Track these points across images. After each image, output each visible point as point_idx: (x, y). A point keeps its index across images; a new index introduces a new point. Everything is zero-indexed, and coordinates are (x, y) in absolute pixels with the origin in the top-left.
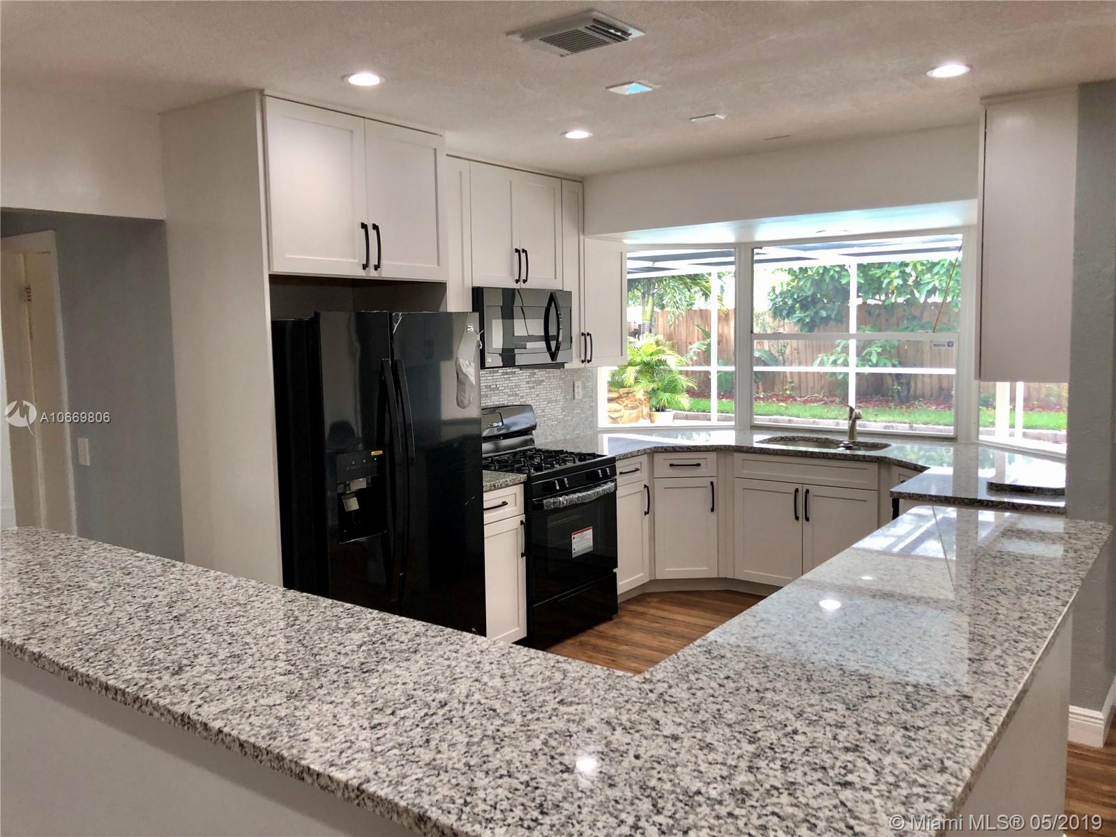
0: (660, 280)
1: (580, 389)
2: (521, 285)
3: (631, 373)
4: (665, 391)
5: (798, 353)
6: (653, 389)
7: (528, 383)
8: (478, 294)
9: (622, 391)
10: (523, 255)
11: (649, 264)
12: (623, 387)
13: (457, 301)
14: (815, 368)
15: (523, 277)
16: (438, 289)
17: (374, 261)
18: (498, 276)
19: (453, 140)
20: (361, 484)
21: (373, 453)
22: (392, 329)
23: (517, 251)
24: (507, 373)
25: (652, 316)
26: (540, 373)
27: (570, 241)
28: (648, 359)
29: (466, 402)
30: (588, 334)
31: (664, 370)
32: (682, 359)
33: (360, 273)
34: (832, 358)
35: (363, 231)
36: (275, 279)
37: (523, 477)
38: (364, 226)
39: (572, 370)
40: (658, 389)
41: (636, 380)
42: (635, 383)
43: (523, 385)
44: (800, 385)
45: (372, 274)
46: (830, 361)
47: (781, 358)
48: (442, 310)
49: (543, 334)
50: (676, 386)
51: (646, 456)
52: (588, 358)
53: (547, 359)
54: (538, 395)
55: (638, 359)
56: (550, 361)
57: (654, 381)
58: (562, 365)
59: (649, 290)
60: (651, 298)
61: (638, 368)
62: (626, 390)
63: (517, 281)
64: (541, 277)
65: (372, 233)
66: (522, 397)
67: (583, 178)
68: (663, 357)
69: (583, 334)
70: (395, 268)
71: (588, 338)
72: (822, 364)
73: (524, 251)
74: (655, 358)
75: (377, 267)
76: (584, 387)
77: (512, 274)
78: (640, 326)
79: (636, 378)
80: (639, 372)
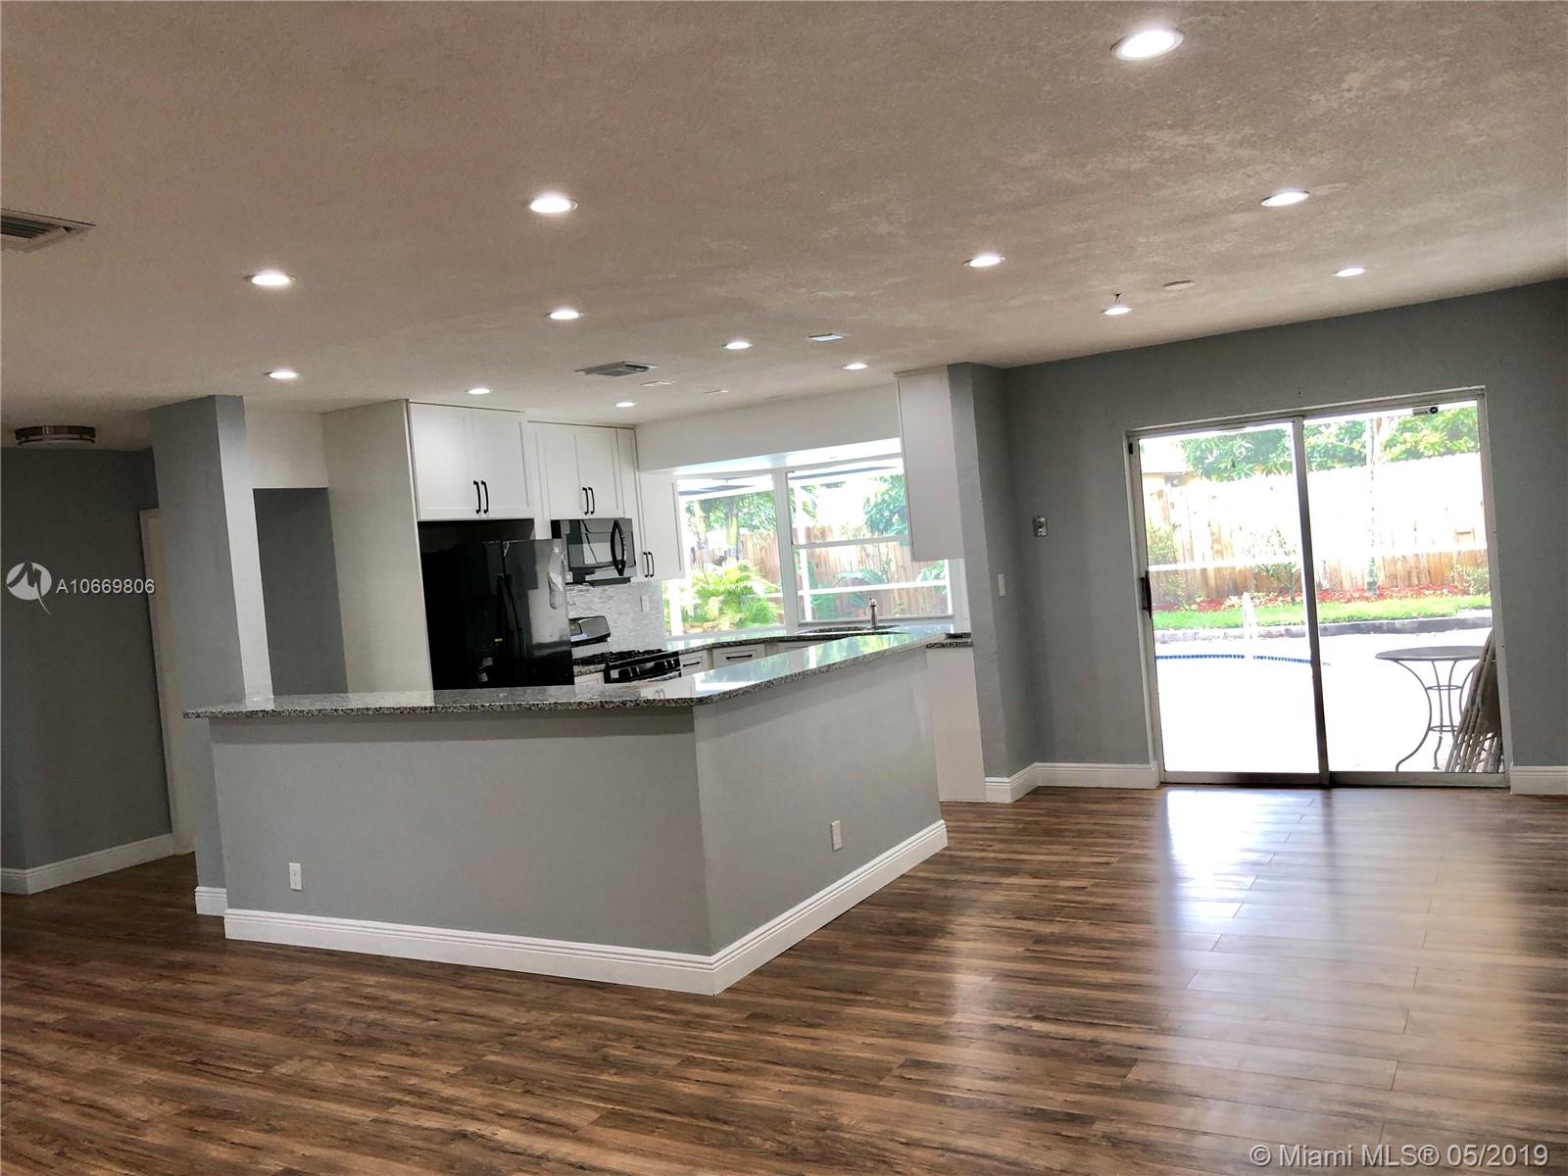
0: (742, 498)
1: (647, 603)
2: (589, 516)
3: (714, 605)
4: (754, 621)
5: (905, 570)
6: (740, 619)
7: (600, 598)
8: (556, 526)
9: (706, 625)
10: (589, 492)
11: (723, 483)
12: (707, 620)
13: (542, 532)
14: (918, 583)
15: (591, 510)
16: (527, 524)
17: (484, 507)
18: (570, 510)
19: (531, 412)
20: (489, 662)
21: (496, 640)
22: (503, 552)
23: (584, 489)
24: (581, 591)
25: (738, 539)
26: (610, 589)
27: (628, 476)
28: (734, 587)
29: (557, 604)
30: (650, 553)
31: (753, 599)
32: (772, 585)
33: (475, 517)
34: (935, 572)
35: (475, 486)
36: (422, 525)
37: (603, 666)
38: (476, 483)
39: (639, 584)
40: (745, 619)
41: (721, 612)
42: (720, 614)
43: (596, 600)
44: (910, 607)
45: (483, 516)
46: (933, 576)
47: (884, 576)
48: (531, 538)
49: (611, 560)
50: (765, 614)
51: (705, 651)
52: (651, 573)
53: (614, 574)
54: (609, 609)
55: (722, 589)
56: (618, 576)
57: (740, 612)
58: (628, 580)
59: (731, 510)
60: (734, 519)
61: (721, 598)
62: (710, 624)
63: (586, 513)
64: (606, 509)
65: (482, 487)
66: (596, 611)
67: (635, 426)
68: (749, 584)
69: (645, 553)
70: (498, 512)
71: (649, 556)
72: (925, 578)
73: (590, 489)
74: (741, 585)
75: (486, 511)
76: (651, 601)
77: (581, 507)
78: (725, 552)
79: (721, 609)
80: (724, 602)
